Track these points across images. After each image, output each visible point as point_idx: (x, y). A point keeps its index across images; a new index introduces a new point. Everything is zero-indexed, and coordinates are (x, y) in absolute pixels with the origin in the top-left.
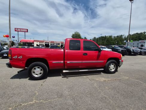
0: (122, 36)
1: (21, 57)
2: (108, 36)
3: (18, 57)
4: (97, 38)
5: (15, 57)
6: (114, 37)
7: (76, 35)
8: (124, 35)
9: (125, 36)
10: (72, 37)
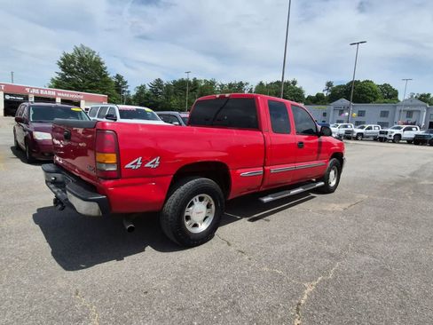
0: (241, 84)
1: (157, 162)
2: (201, 81)
3: (144, 162)
4: (168, 86)
5: (135, 164)
6: (222, 86)
7: (82, 59)
8: (247, 84)
9: (249, 86)
10: (63, 67)
